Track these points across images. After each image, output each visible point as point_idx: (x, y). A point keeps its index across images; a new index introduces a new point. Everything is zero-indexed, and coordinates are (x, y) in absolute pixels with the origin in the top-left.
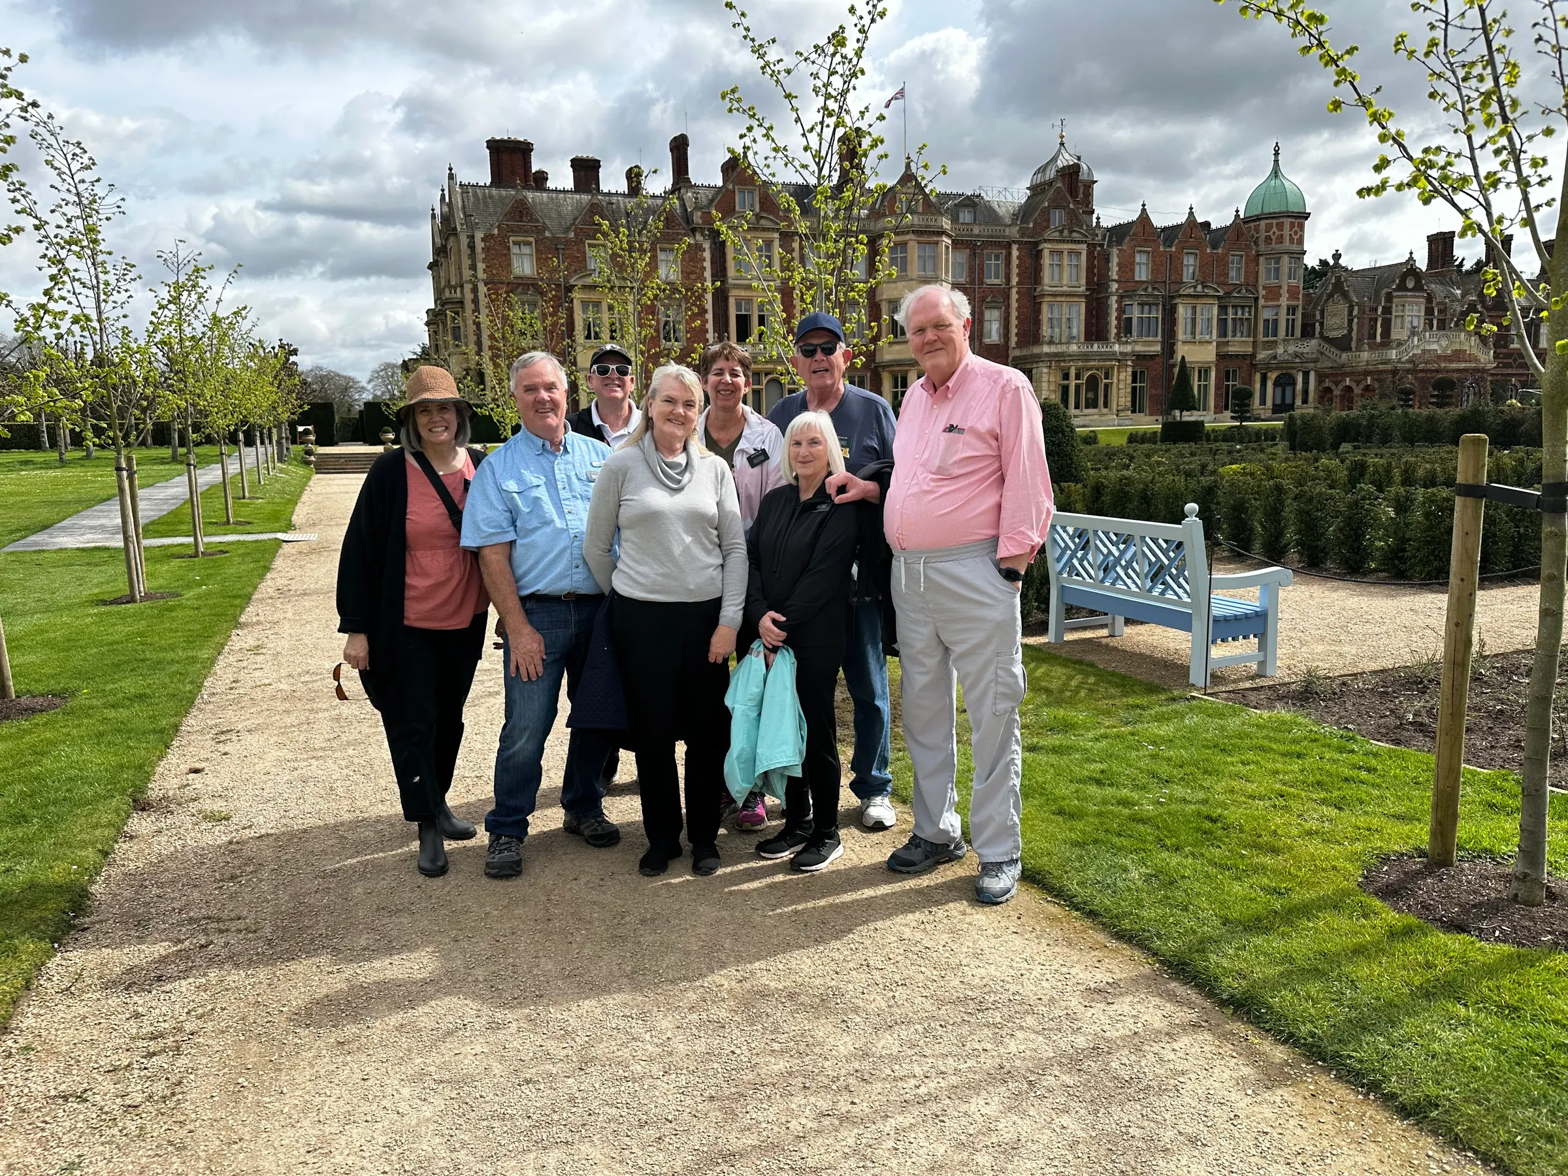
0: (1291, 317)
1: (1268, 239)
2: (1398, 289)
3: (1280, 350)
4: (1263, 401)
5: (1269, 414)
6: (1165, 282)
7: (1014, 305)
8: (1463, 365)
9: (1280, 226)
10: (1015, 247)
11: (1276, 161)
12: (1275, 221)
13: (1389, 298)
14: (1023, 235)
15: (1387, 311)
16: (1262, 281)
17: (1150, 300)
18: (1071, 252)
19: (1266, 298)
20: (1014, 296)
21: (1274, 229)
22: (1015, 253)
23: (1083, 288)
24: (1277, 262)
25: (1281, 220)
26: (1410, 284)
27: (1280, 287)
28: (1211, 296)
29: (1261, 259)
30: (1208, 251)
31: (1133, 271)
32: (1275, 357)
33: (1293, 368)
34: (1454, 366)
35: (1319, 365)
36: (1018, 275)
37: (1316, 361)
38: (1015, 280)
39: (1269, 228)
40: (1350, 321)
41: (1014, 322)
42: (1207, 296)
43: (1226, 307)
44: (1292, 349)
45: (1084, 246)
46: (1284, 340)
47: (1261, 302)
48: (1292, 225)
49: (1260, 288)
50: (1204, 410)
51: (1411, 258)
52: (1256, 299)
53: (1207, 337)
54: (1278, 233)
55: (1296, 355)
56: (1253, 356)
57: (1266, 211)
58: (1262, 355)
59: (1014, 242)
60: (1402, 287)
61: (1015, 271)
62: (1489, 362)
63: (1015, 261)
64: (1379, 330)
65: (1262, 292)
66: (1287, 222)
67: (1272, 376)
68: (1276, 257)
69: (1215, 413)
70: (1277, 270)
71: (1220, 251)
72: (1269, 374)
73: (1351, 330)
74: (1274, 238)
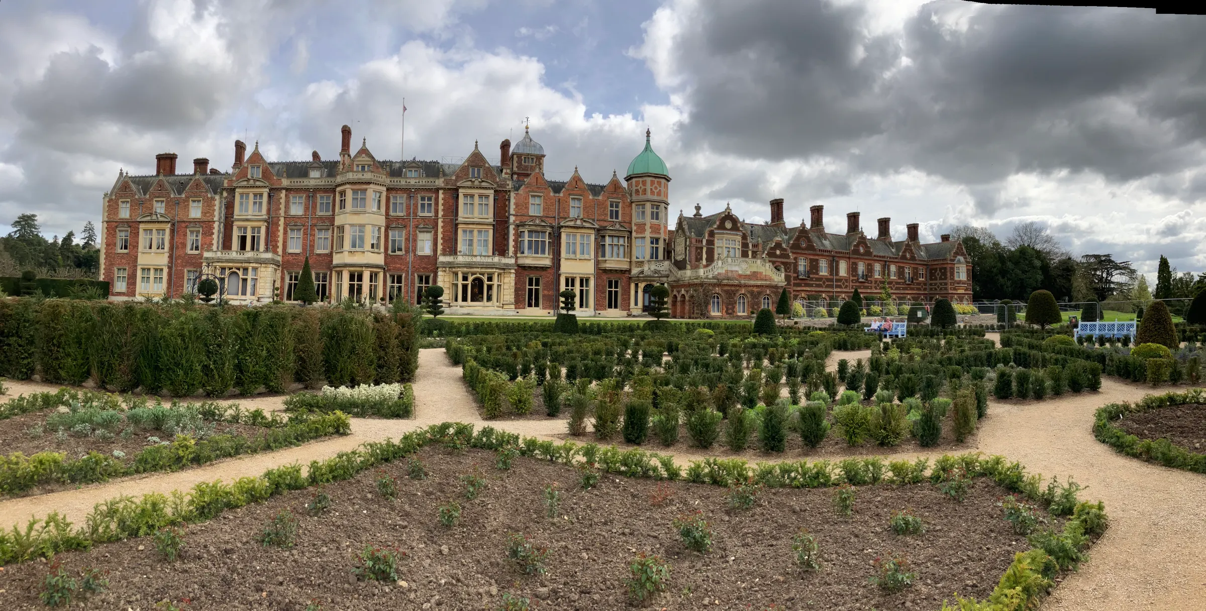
0: (655, 246)
1: (637, 191)
2: (719, 228)
3: (646, 268)
4: (636, 304)
5: (640, 312)
6: (554, 217)
7: (440, 230)
8: (759, 283)
9: (644, 183)
10: (441, 192)
11: (648, 141)
12: (641, 179)
13: (712, 234)
14: (447, 184)
15: (710, 243)
16: (634, 220)
17: (539, 229)
18: (481, 196)
19: (637, 232)
20: (440, 224)
21: (641, 185)
22: (441, 196)
23: (491, 220)
24: (643, 208)
25: (645, 179)
26: (728, 225)
27: (645, 224)
28: (588, 228)
29: (634, 205)
30: (591, 197)
31: (527, 208)
32: (642, 272)
33: (654, 281)
34: (752, 282)
35: (670, 279)
36: (443, 210)
37: (667, 276)
38: (441, 213)
39: (637, 184)
40: (686, 249)
41: (440, 241)
42: (584, 228)
43: (604, 237)
44: (653, 267)
45: (492, 191)
46: (648, 261)
47: (634, 234)
48: (652, 183)
49: (633, 225)
50: (587, 307)
51: (728, 208)
52: (631, 232)
53: (586, 257)
54: (643, 187)
55: (656, 272)
56: (629, 271)
57: (635, 172)
58: (635, 271)
59: (441, 189)
60: (722, 227)
61: (441, 207)
62: (781, 282)
63: (441, 202)
64: (704, 256)
65: (634, 228)
66: (649, 180)
67: (642, 286)
68: (641, 204)
69: (595, 309)
70: (643, 212)
71: (600, 198)
72: (639, 284)
73: (686, 256)
74: (640, 191)
